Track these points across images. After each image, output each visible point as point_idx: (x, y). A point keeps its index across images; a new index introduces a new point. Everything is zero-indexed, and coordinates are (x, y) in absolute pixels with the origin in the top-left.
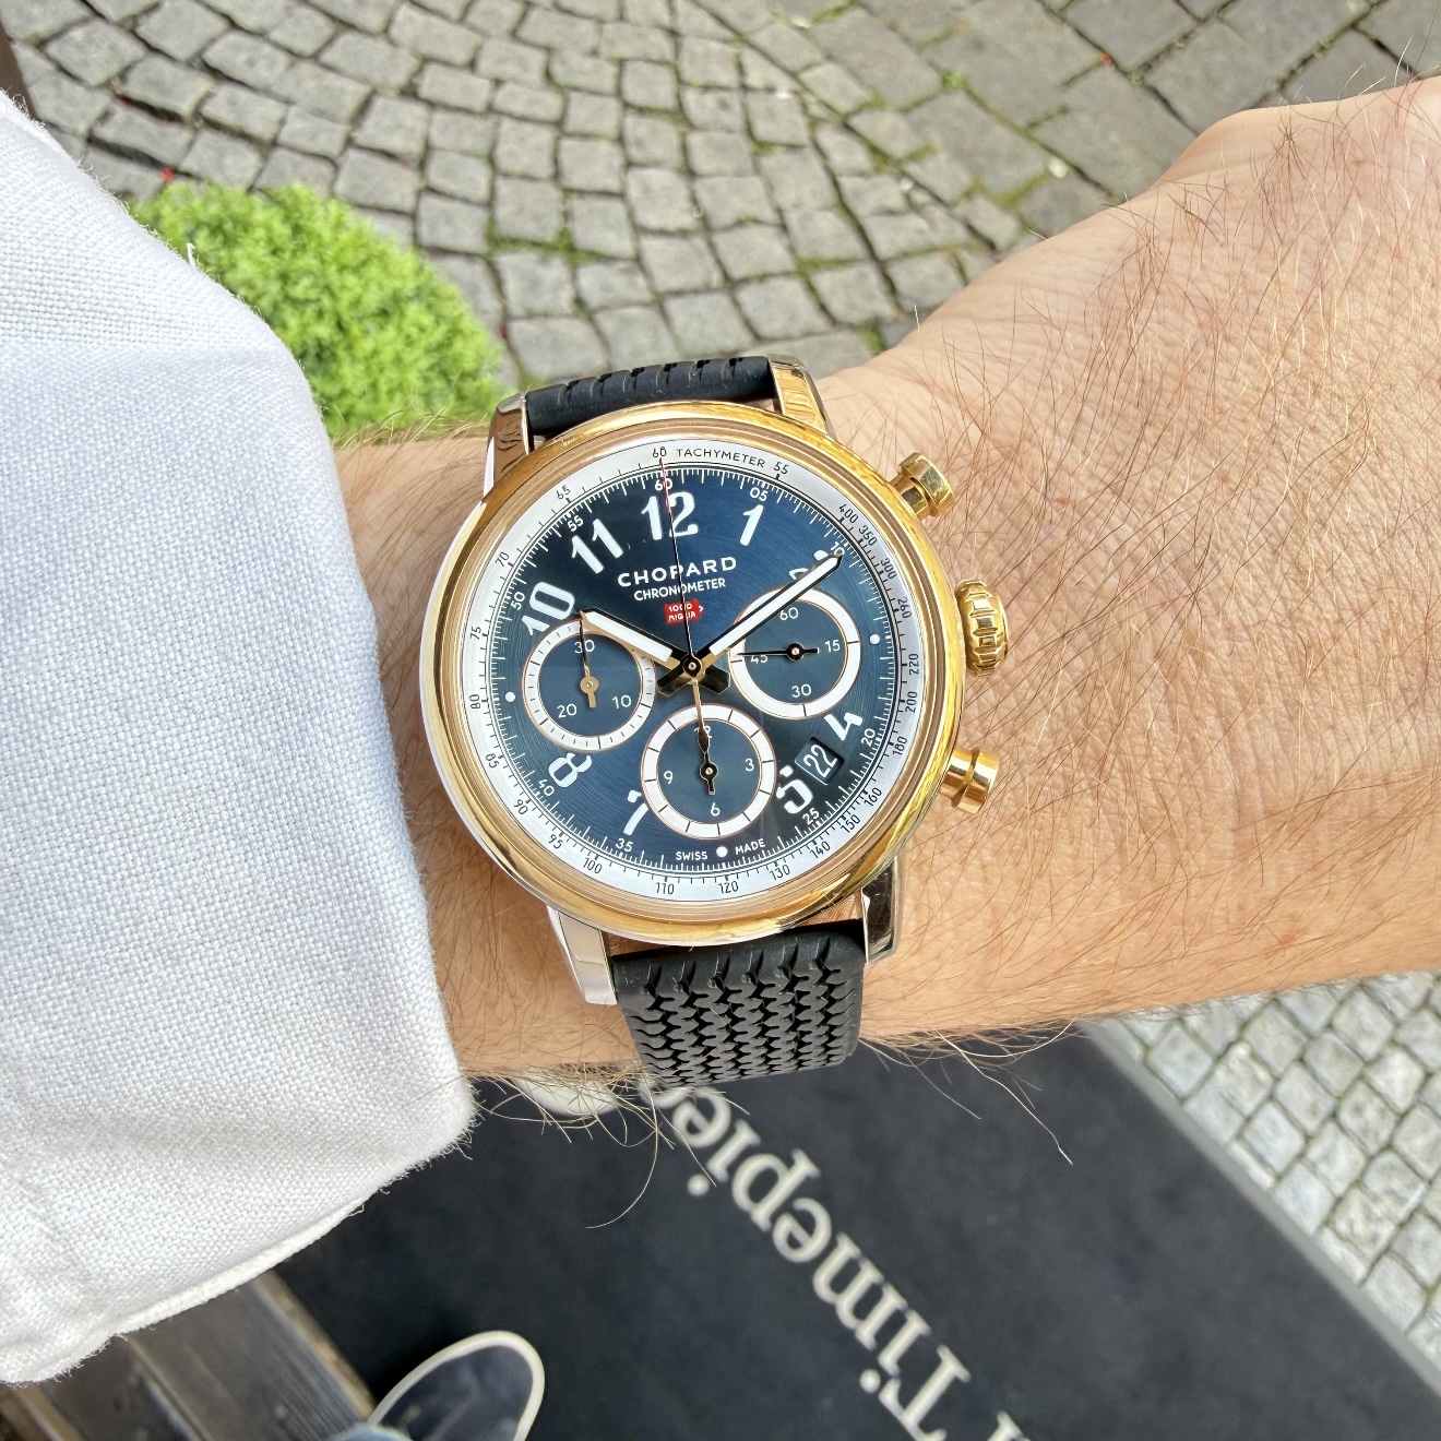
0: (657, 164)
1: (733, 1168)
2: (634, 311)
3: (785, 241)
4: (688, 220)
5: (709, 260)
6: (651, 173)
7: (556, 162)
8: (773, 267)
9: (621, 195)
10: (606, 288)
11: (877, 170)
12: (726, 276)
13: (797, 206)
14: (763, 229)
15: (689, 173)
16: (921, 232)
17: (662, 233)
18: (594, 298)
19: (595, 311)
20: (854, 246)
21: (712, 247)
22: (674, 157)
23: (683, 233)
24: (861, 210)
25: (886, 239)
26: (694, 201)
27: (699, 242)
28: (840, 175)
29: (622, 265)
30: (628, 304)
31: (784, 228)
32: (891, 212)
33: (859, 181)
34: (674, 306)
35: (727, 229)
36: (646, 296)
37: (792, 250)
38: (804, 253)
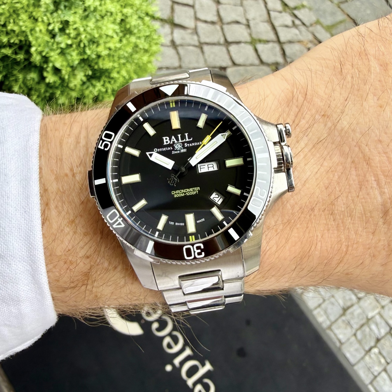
1: (182, 363)
2: (191, 48)
3: (249, 31)
4: (215, 19)
5: (220, 33)
8: (243, 40)
9: (192, 6)
10: (183, 39)
11: (285, 10)
12: (226, 40)
13: (254, 19)
14: (241, 26)
15: (218, 2)
16: (296, 35)
17: (206, 22)
18: (178, 42)
19: (178, 46)
20: (272, 36)
21: (222, 29)
23: (213, 23)
24: (276, 24)
25: (284, 35)
26: (218, 12)
27: (218, 27)
28: (271, 11)
29: (189, 31)
30: (189, 45)
31: (248, 26)
32: (287, 26)
33: (277, 14)
34: (206, 48)
35: (229, 23)
36: (197, 43)
37: (250, 35)
38: (254, 36)
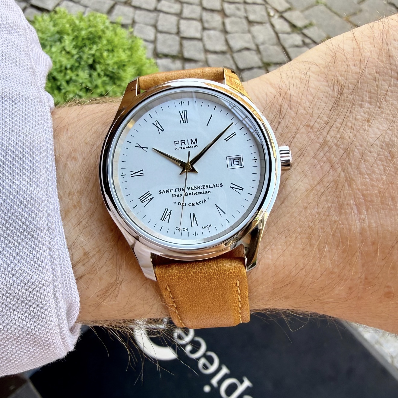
0: (214, 29)
1: (220, 382)
3: (259, 56)
4: (224, 48)
5: (231, 61)
6: (212, 32)
7: (178, 28)
8: (254, 65)
9: (200, 39)
11: (293, 32)
12: (237, 67)
13: (263, 44)
14: (251, 52)
15: (225, 32)
17: (215, 53)
20: (283, 58)
21: (233, 58)
22: (220, 27)
23: (223, 53)
24: (286, 45)
25: (295, 55)
26: (227, 41)
27: (228, 56)
28: (280, 33)
29: (201, 64)
31: (258, 51)
32: (297, 46)
33: (285, 36)
35: (238, 52)
37: (261, 59)
